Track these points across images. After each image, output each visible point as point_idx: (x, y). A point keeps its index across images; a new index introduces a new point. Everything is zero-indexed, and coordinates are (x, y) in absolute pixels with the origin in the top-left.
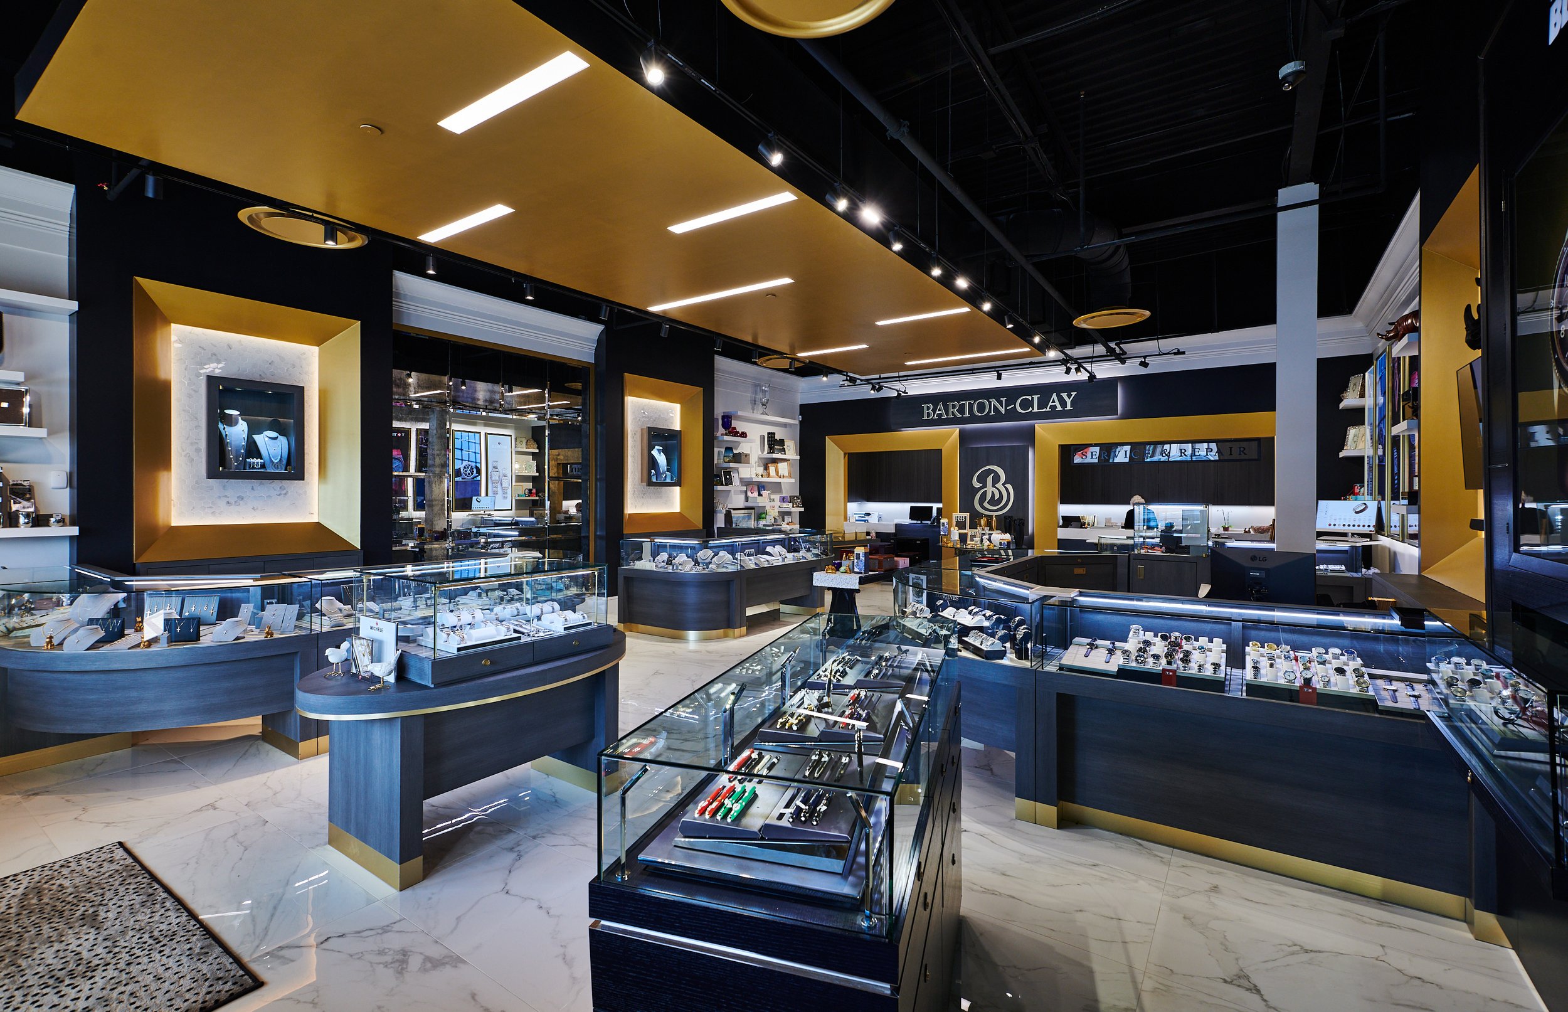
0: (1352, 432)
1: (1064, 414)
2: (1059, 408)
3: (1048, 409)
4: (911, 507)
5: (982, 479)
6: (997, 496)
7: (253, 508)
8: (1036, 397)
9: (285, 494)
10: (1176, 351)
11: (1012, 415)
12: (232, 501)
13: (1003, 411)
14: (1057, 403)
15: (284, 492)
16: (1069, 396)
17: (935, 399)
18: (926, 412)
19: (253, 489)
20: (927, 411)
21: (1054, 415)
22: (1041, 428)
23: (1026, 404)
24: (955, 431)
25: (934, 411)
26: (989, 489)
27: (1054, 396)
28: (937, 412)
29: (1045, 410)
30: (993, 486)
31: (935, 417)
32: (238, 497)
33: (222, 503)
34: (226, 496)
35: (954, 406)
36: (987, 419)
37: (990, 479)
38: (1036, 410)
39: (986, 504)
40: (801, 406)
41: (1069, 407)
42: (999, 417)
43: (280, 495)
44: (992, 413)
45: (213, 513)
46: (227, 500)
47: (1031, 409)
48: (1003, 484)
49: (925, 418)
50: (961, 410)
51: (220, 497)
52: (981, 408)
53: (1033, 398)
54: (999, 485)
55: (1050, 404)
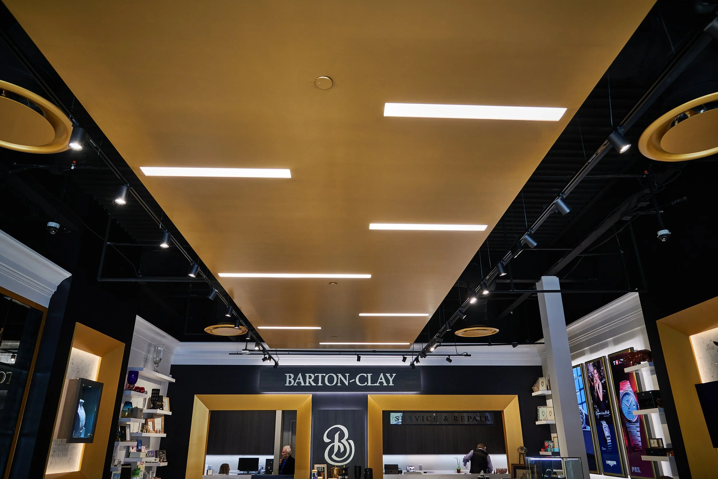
0: (541, 410)
1: (388, 389)
2: (385, 384)
3: (378, 384)
4: (240, 459)
5: (331, 436)
6: (342, 450)
8: (369, 375)
10: (466, 354)
11: (353, 387)
13: (347, 383)
14: (384, 380)
16: (391, 376)
17: (296, 370)
18: (288, 379)
20: (290, 379)
21: (381, 388)
22: (372, 398)
23: (363, 380)
24: (308, 397)
25: (295, 379)
26: (336, 443)
27: (382, 375)
28: (297, 381)
29: (375, 385)
30: (339, 441)
31: (295, 385)
35: (310, 377)
36: (335, 388)
37: (337, 436)
38: (369, 384)
39: (333, 456)
40: (172, 366)
41: (391, 384)
42: (343, 388)
44: (339, 385)
47: (366, 383)
48: (347, 440)
49: (287, 384)
50: (316, 380)
52: (331, 380)
53: (367, 376)
54: (344, 441)
55: (379, 380)
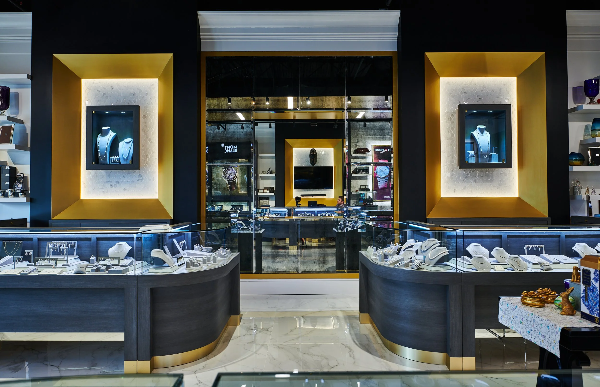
7: (124, 189)
9: (142, 180)
12: (113, 184)
15: (141, 178)
19: (124, 177)
32: (116, 182)
33: (108, 185)
34: (110, 181)
43: (138, 180)
45: (104, 191)
46: (111, 183)
51: (107, 182)
